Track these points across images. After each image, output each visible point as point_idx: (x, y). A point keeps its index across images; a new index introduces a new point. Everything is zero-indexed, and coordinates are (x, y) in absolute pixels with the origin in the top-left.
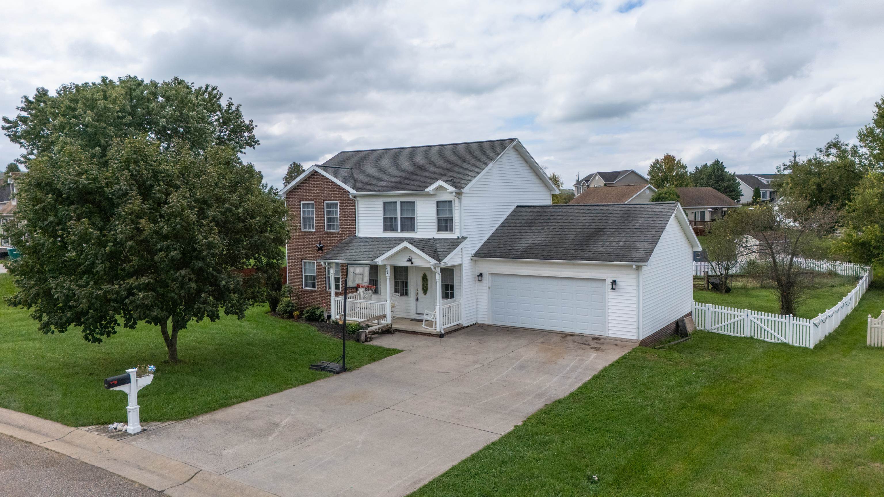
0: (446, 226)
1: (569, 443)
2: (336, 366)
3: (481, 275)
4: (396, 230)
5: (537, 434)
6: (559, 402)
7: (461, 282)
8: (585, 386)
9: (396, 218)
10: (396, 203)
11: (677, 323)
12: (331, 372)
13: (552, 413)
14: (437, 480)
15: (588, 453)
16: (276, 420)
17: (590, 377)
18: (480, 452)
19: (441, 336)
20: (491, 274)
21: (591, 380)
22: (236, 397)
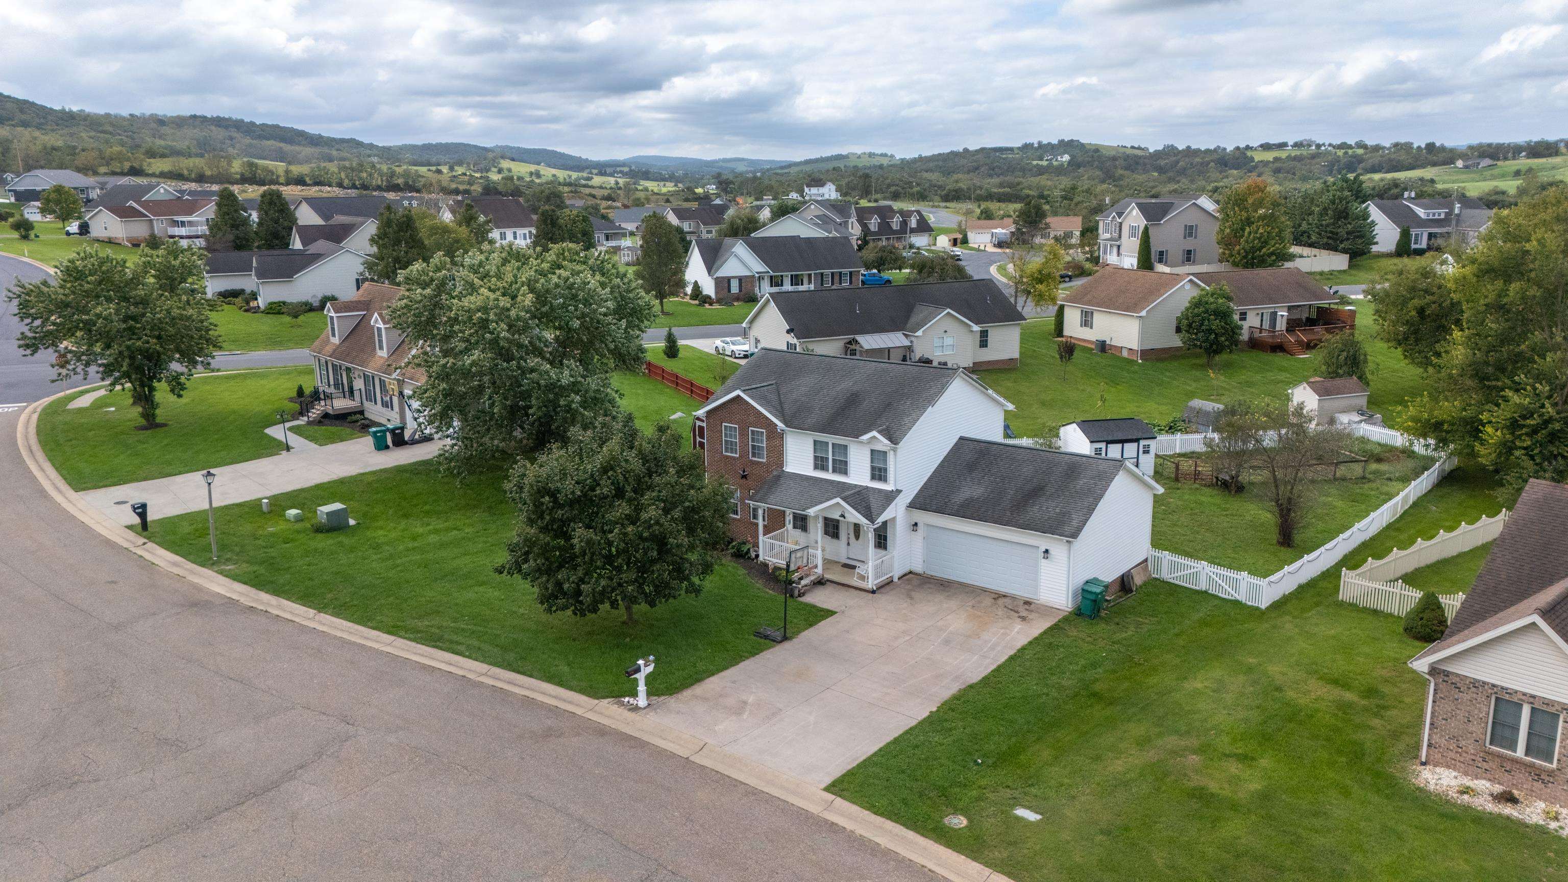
0: (880, 476)
1: (968, 730)
2: (778, 635)
3: (916, 524)
4: (827, 470)
5: (946, 720)
6: (971, 687)
7: (894, 534)
8: (998, 669)
9: (827, 459)
10: (827, 443)
11: (1122, 577)
12: (774, 641)
13: (962, 700)
14: (869, 759)
15: (981, 739)
16: (744, 698)
17: (1006, 657)
18: (901, 736)
19: (873, 592)
20: (928, 525)
21: (1007, 661)
22: (704, 672)
